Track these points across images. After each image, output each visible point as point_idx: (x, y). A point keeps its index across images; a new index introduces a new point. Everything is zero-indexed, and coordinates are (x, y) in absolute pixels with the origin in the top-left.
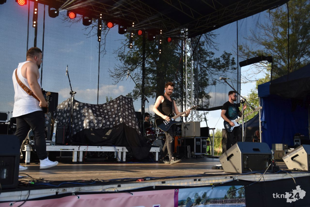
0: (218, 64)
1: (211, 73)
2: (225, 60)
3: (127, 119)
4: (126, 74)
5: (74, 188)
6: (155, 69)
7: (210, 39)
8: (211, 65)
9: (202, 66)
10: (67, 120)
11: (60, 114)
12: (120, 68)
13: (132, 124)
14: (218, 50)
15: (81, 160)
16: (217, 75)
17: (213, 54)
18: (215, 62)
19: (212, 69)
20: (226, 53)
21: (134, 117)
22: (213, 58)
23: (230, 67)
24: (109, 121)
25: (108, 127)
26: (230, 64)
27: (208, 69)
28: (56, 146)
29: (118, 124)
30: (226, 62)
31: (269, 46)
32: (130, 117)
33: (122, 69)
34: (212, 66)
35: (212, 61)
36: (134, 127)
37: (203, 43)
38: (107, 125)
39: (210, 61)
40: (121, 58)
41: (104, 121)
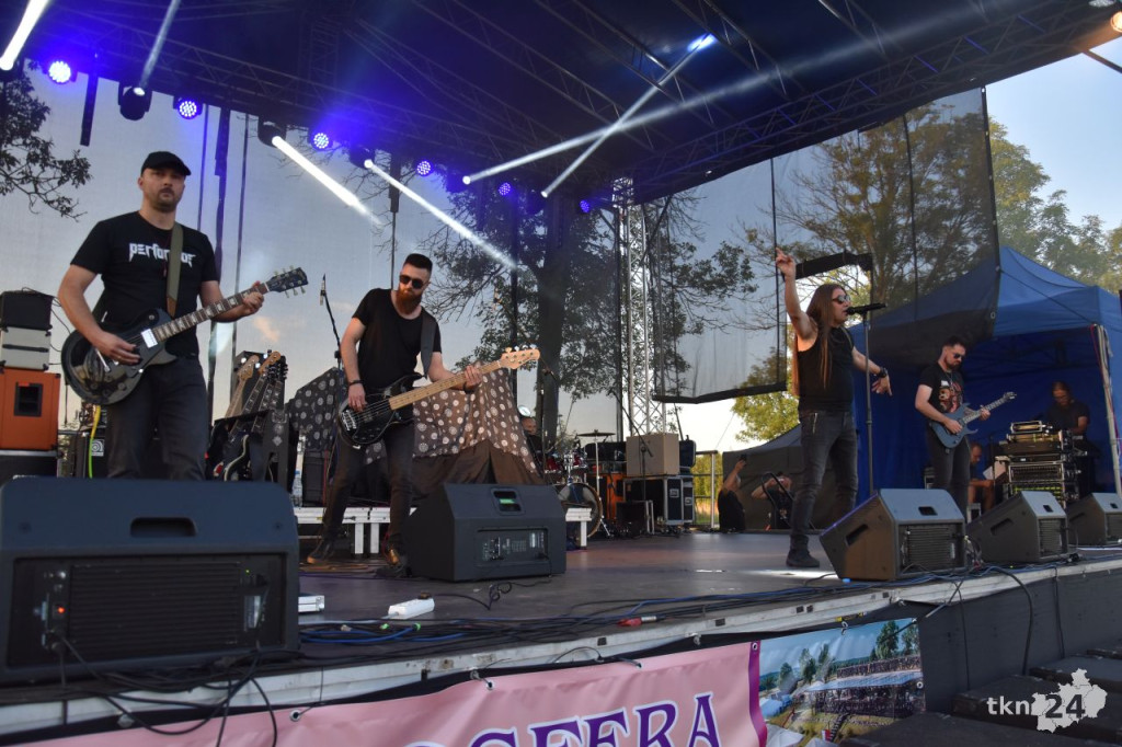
0: (707, 278)
1: (688, 300)
2: (726, 265)
3: (496, 431)
4: (455, 303)
5: (474, 655)
6: (535, 289)
8: (687, 279)
9: (663, 283)
10: (325, 433)
11: (304, 415)
12: (437, 289)
13: (510, 441)
14: (703, 240)
15: (374, 549)
16: (703, 307)
17: (692, 249)
18: (699, 271)
19: (690, 290)
20: (729, 248)
21: (515, 424)
22: (691, 262)
23: (739, 285)
24: (448, 434)
25: (446, 451)
26: (740, 277)
27: (680, 289)
28: (304, 509)
29: (472, 443)
30: (727, 272)
31: (822, 231)
32: (503, 424)
34: (690, 281)
35: (690, 268)
36: (515, 453)
38: (443, 446)
39: (685, 269)
40: (441, 259)
41: (434, 436)
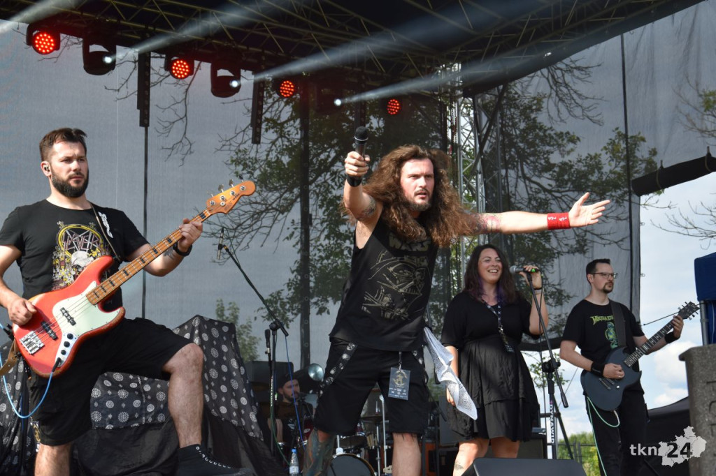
0: (594, 178)
2: (621, 159)
3: (214, 395)
7: (566, 86)
8: (569, 180)
9: (535, 187)
13: (229, 409)
17: (573, 140)
18: (583, 169)
22: (572, 158)
30: (623, 167)
32: (224, 389)
33: (248, 208)
34: (573, 183)
35: (571, 167)
36: (235, 422)
37: (539, 100)
38: (147, 414)
39: (565, 167)
40: (241, 167)
41: (137, 403)
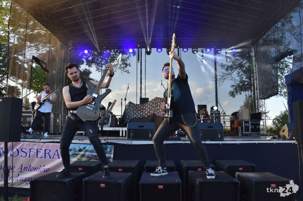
3: (158, 112)
15: (124, 135)
24: (145, 113)
25: (144, 116)
28: (110, 128)
29: (150, 114)
36: (161, 116)
